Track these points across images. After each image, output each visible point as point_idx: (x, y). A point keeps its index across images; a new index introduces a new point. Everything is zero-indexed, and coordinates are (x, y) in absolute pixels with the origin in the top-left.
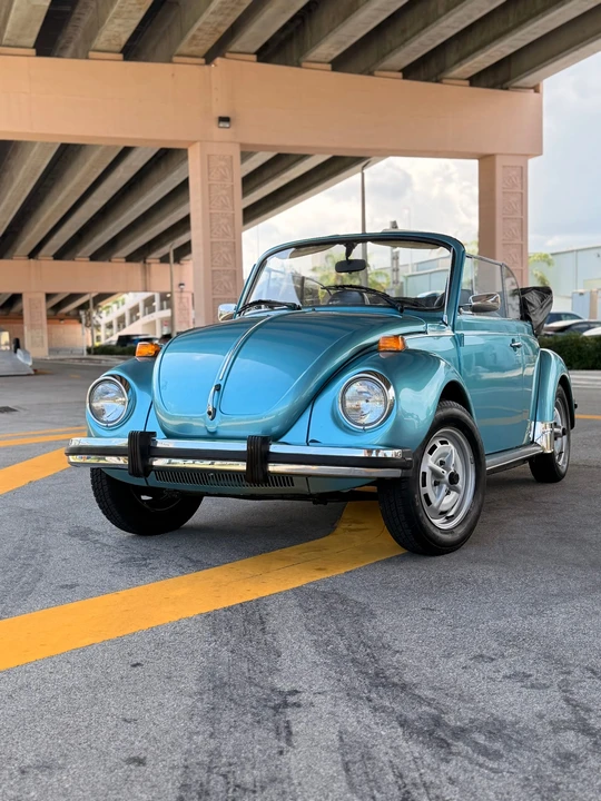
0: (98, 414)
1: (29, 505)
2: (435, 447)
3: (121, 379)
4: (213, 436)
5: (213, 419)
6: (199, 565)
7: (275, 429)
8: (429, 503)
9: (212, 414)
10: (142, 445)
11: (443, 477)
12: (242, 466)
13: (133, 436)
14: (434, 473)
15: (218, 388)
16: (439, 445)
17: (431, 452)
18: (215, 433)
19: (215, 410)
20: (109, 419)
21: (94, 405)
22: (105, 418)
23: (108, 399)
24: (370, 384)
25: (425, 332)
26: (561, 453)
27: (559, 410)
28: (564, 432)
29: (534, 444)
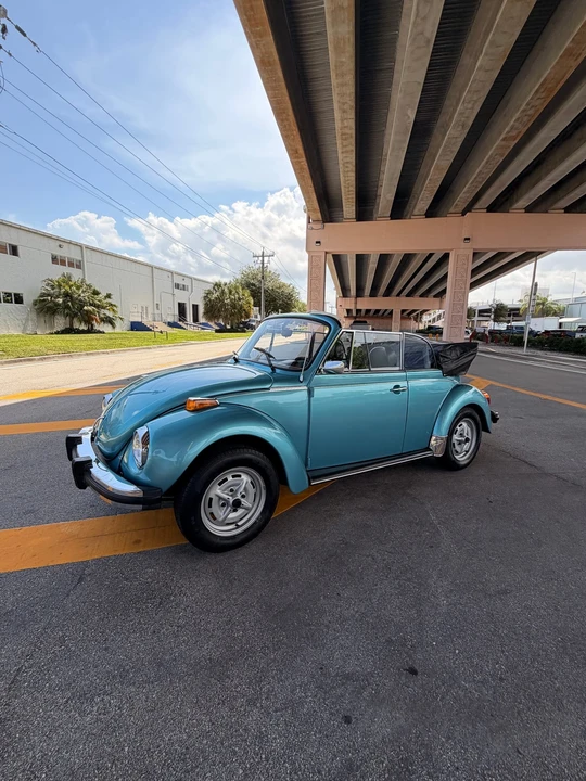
2: (226, 480)
11: (228, 502)
14: (220, 498)
16: (230, 479)
17: (220, 484)
25: (268, 389)
26: (467, 452)
27: (469, 424)
28: (467, 440)
29: (428, 449)
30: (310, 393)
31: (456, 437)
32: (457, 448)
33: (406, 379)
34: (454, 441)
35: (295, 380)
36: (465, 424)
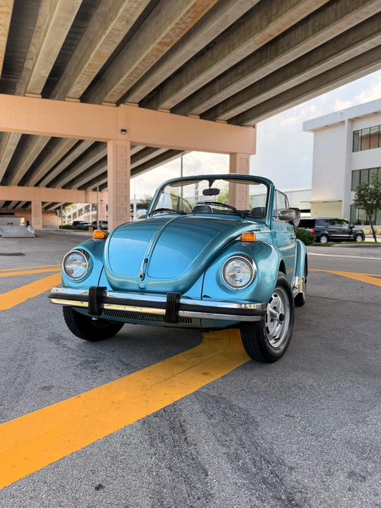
0: (69, 273)
1: (27, 315)
2: (272, 299)
3: (84, 252)
4: (142, 291)
5: (143, 280)
6: (130, 369)
7: (181, 287)
8: (268, 332)
9: (142, 277)
10: (97, 295)
11: (276, 316)
12: (163, 311)
13: (92, 289)
14: (272, 314)
15: (146, 261)
16: (274, 298)
17: (270, 302)
18: (144, 288)
19: (144, 274)
20: (76, 276)
21: (67, 267)
22: (73, 275)
23: (76, 264)
24: (241, 262)
25: (260, 230)
30: (273, 235)
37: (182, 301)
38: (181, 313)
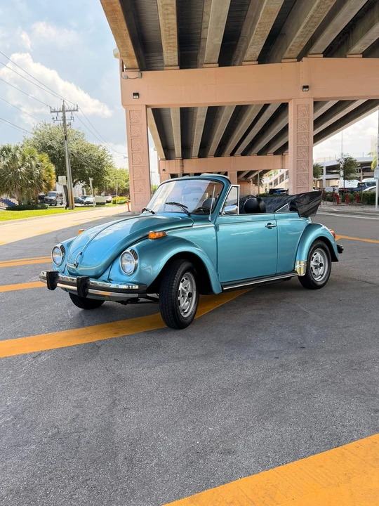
0: (54, 260)
3: (61, 247)
5: (77, 267)
9: (76, 265)
10: (50, 277)
12: (75, 288)
13: (47, 273)
15: (81, 254)
18: (78, 273)
19: (78, 263)
20: (58, 263)
21: (54, 256)
24: (129, 255)
25: (192, 226)
26: (322, 275)
27: (322, 254)
28: (321, 265)
29: (294, 271)
30: (216, 228)
31: (312, 263)
32: (314, 271)
33: (275, 219)
34: (312, 266)
35: (206, 220)
36: (318, 254)
37: (92, 281)
38: (90, 291)
